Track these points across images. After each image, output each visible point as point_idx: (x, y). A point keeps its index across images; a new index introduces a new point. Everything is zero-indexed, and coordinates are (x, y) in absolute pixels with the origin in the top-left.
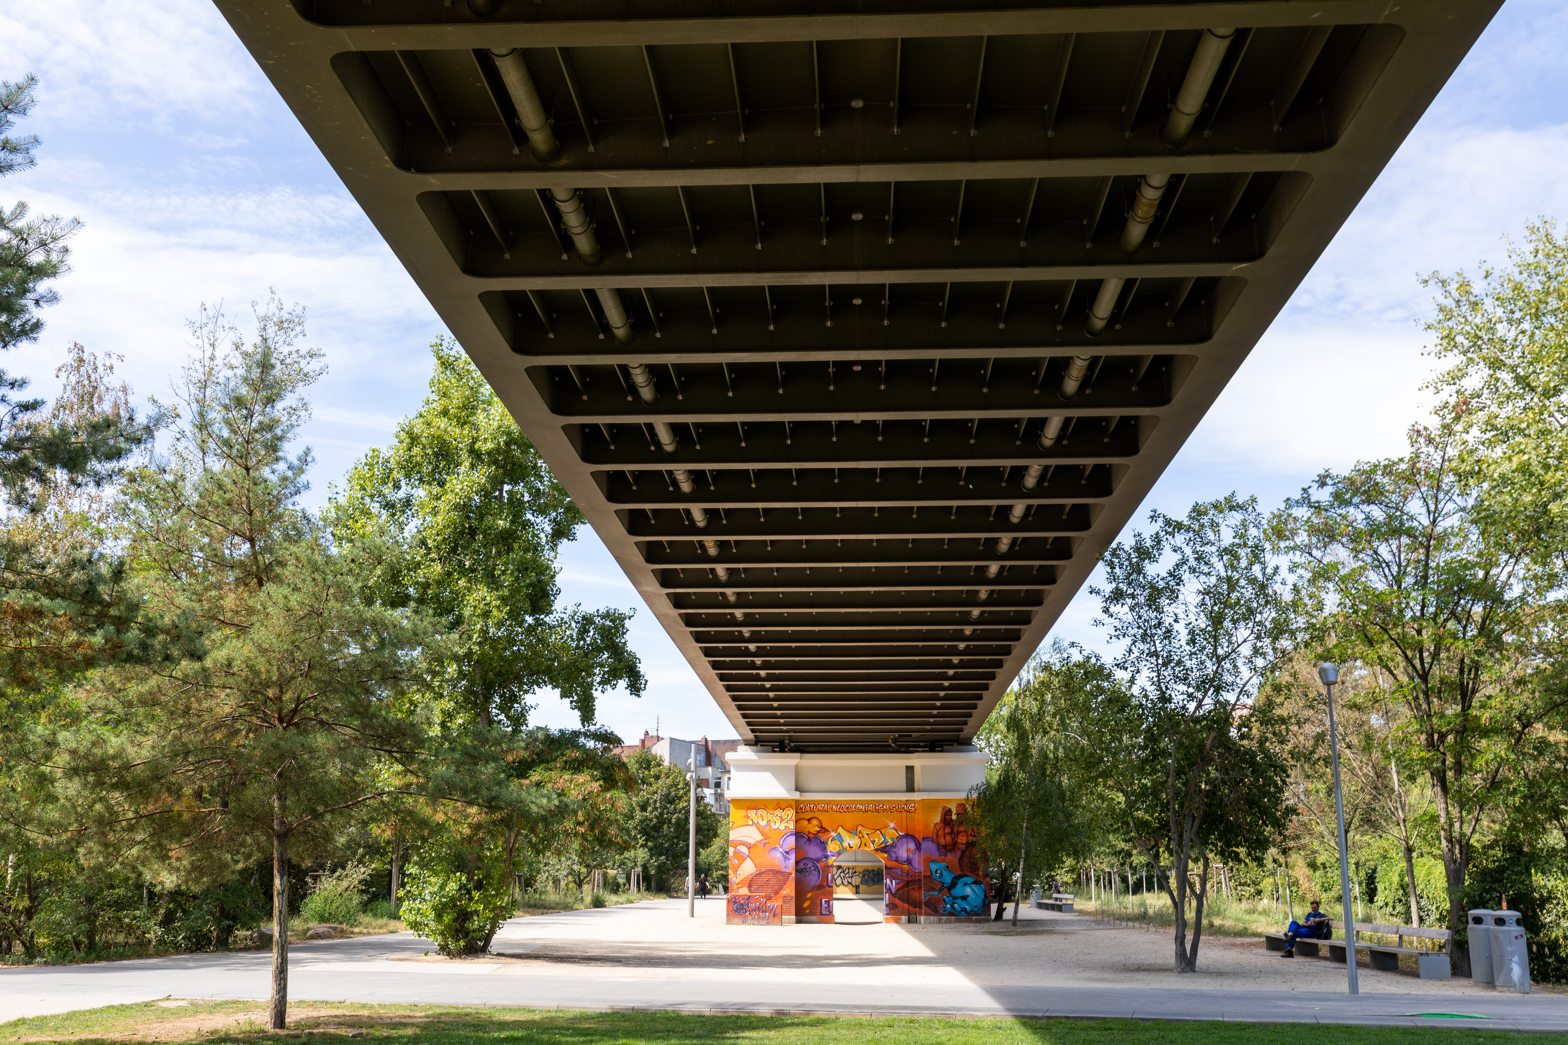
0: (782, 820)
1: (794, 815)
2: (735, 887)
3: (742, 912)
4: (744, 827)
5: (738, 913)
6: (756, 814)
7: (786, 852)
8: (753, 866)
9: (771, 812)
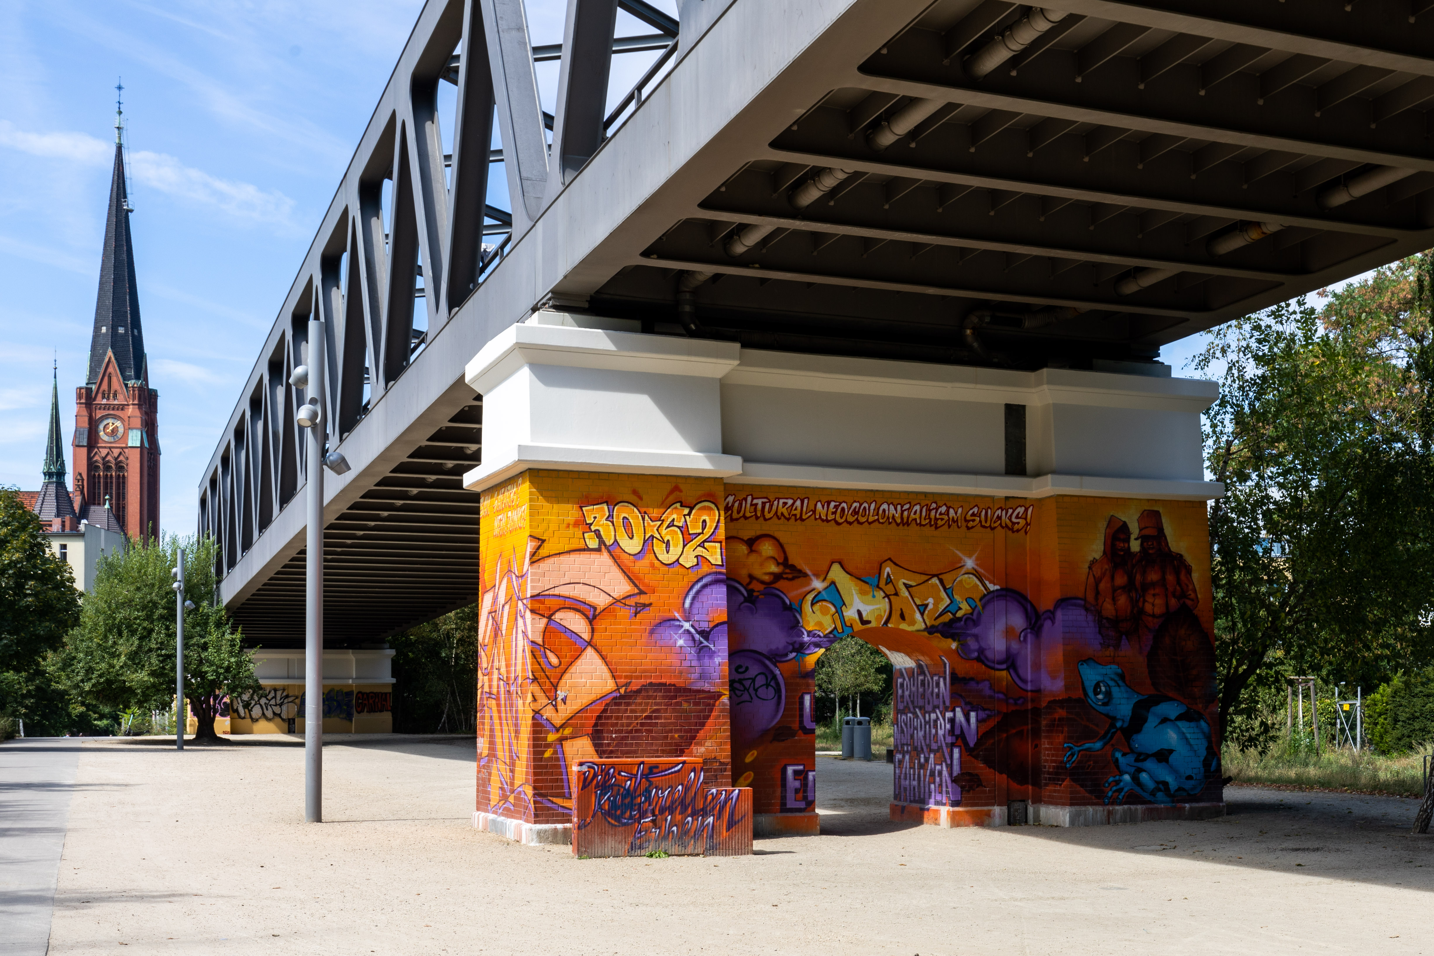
0: (688, 536)
1: (722, 525)
2: (551, 737)
3: (631, 817)
4: (573, 557)
5: (618, 819)
6: (610, 518)
7: (702, 633)
8: (607, 674)
9: (655, 513)
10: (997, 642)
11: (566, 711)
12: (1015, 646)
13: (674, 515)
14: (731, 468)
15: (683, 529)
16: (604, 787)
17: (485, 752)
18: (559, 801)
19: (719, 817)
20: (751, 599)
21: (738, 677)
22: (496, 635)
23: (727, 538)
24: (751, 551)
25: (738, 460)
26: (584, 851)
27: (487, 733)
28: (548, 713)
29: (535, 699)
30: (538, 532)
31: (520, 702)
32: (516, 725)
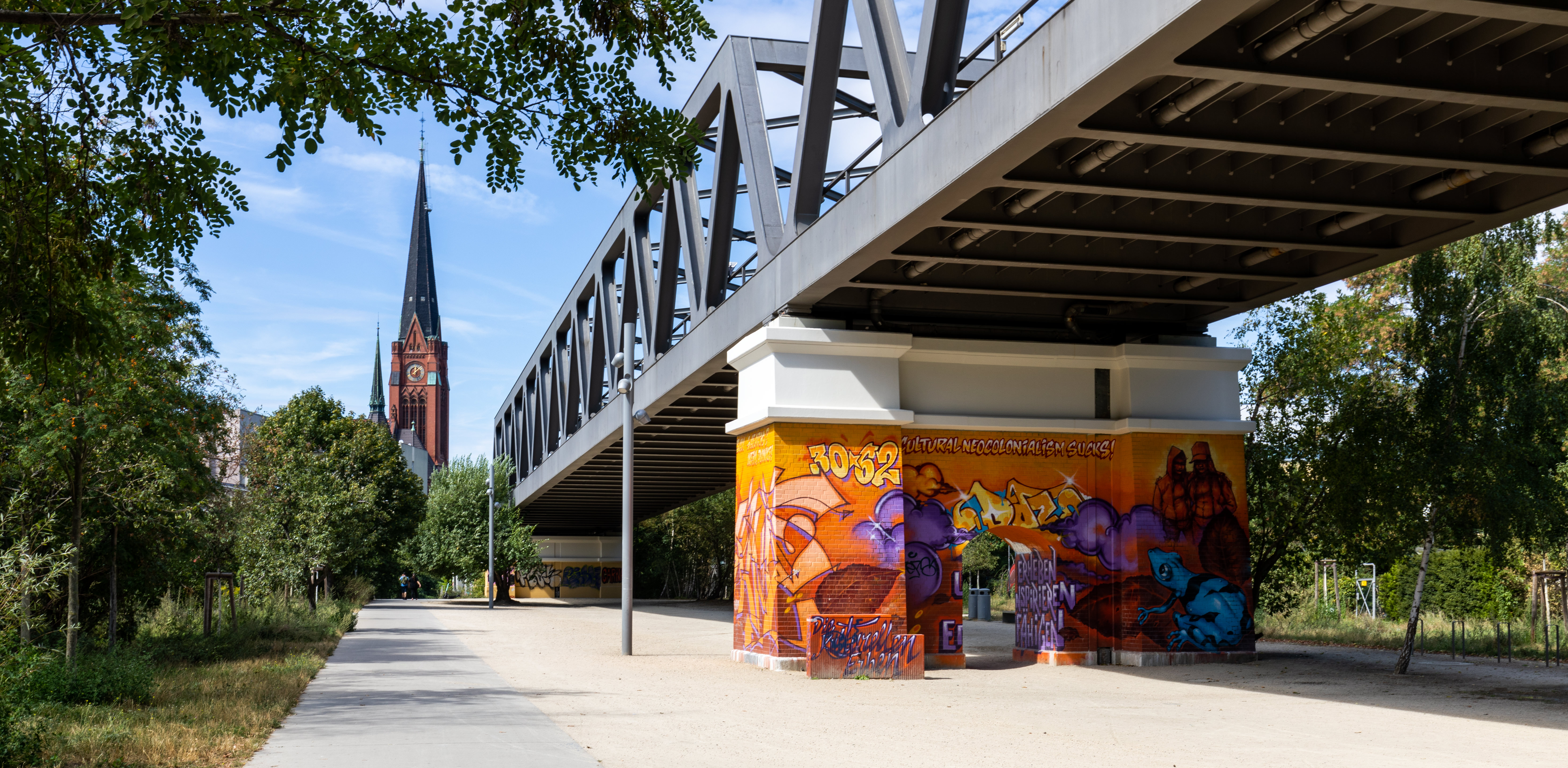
0: (877, 466)
1: (900, 457)
2: (789, 600)
3: (845, 653)
4: (803, 480)
5: (836, 654)
6: (827, 453)
7: (887, 530)
8: (825, 558)
9: (856, 450)
10: (1089, 536)
11: (798, 582)
12: (1102, 539)
13: (869, 451)
14: (906, 419)
15: (875, 461)
16: (828, 633)
17: (741, 610)
18: (794, 642)
19: (902, 654)
20: (919, 507)
21: (910, 560)
22: (749, 532)
23: (904, 466)
24: (919, 474)
25: (911, 413)
26: (815, 674)
27: (742, 597)
28: (787, 584)
29: (779, 575)
30: (780, 464)
31: (768, 576)
32: (765, 592)
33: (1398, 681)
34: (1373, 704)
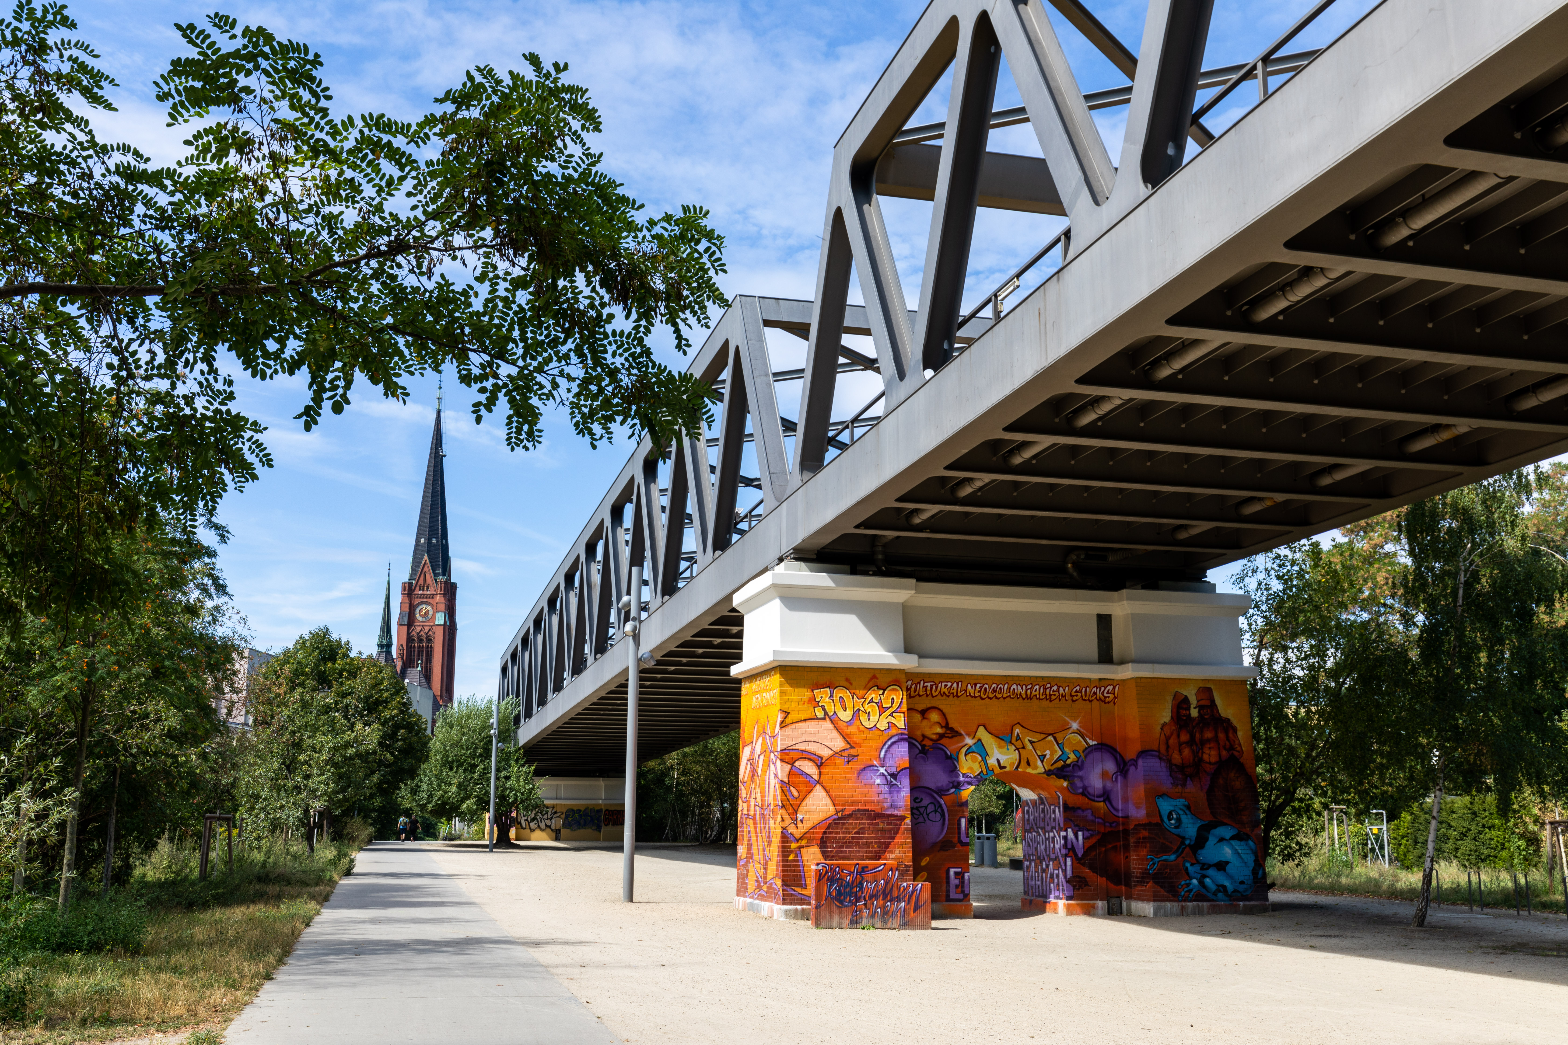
0: (882, 710)
1: (905, 701)
2: (794, 846)
3: (850, 901)
4: (807, 723)
5: (841, 902)
6: (831, 697)
7: (892, 775)
8: (830, 803)
9: (860, 693)
10: (1096, 782)
11: (803, 828)
12: (1109, 785)
13: (873, 695)
14: (911, 663)
15: (879, 705)
16: (833, 880)
17: (744, 856)
18: (798, 889)
19: (908, 903)
20: (924, 751)
21: (916, 805)
22: (753, 776)
23: (908, 709)
24: (924, 718)
25: (915, 657)
26: (820, 923)
27: (746, 842)
28: (791, 829)
29: (783, 820)
30: (785, 708)
31: (772, 821)
32: (769, 837)
33: (1416, 935)
34: (1392, 960)
